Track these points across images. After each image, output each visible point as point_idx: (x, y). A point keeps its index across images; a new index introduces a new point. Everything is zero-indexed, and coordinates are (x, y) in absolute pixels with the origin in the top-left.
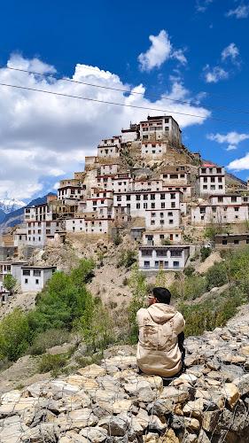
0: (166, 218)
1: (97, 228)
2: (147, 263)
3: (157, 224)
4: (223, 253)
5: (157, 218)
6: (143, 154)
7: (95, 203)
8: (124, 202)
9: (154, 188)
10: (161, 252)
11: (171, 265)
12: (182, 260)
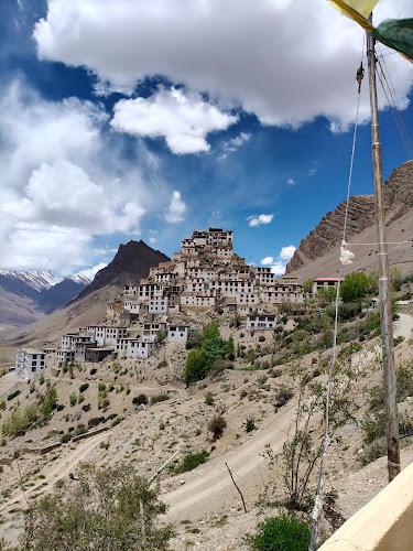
0: (250, 299)
1: (206, 302)
2: (253, 325)
3: (244, 302)
4: (296, 320)
5: (245, 298)
6: (219, 255)
7: (194, 285)
8: (217, 286)
9: (233, 278)
10: (262, 318)
11: (268, 326)
12: (274, 324)
